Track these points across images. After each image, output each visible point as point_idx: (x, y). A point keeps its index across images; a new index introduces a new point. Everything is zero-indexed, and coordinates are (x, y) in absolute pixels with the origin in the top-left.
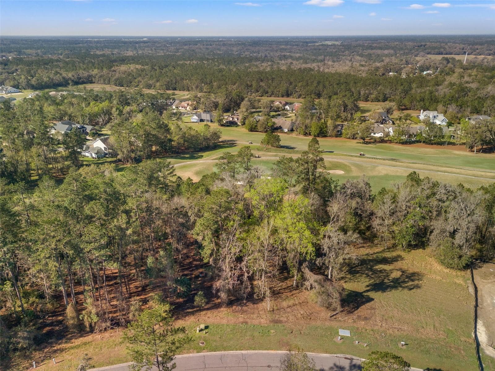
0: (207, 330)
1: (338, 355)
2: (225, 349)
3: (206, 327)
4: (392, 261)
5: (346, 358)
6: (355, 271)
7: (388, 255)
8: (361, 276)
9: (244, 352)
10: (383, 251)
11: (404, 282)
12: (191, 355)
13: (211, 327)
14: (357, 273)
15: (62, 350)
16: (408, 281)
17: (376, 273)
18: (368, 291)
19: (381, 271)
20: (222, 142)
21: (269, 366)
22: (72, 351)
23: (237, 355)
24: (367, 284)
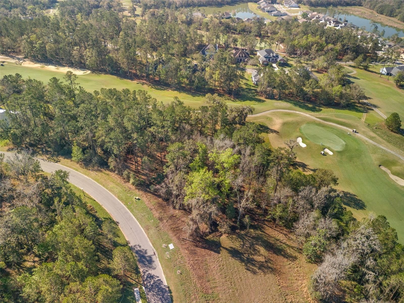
0: (137, 200)
1: (154, 249)
2: (132, 211)
3: (139, 199)
4: (282, 255)
5: (154, 253)
6: (243, 237)
7: (289, 251)
8: (240, 242)
9: (134, 217)
10: (293, 248)
11: (254, 265)
12: (122, 203)
13: (140, 201)
14: (241, 239)
15: (101, 171)
16: (256, 266)
17: (250, 248)
18: (226, 249)
19: (255, 250)
20: (365, 104)
21: (131, 228)
22: (103, 174)
23: (131, 216)
24: (234, 247)
